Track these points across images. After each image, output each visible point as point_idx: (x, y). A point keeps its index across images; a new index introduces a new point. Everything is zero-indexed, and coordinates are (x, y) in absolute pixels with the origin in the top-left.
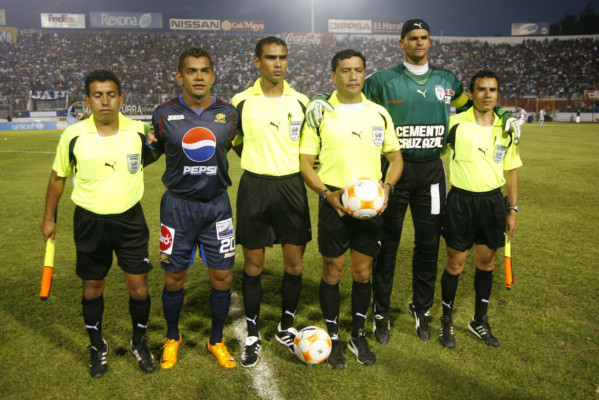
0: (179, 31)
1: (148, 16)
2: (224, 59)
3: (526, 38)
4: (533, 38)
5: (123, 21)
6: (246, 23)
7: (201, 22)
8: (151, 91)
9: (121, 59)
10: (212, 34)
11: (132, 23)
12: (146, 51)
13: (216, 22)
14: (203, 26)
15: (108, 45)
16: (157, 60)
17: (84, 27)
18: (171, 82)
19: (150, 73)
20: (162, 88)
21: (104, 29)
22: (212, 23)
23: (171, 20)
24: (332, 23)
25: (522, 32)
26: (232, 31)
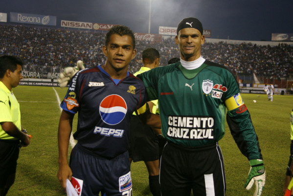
0: (66, 28)
1: (47, 17)
2: (93, 47)
3: (281, 43)
4: (285, 43)
5: (31, 19)
6: (109, 26)
7: (81, 23)
8: (46, 64)
9: (29, 43)
10: (87, 31)
11: (37, 21)
12: (45, 39)
13: (90, 24)
14: (82, 26)
15: (21, 34)
16: (51, 45)
17: (6, 21)
18: (60, 59)
19: (47, 53)
20: (54, 62)
21: (18, 24)
22: (87, 24)
23: (62, 21)
24: (161, 28)
25: (278, 39)
26: (100, 30)
